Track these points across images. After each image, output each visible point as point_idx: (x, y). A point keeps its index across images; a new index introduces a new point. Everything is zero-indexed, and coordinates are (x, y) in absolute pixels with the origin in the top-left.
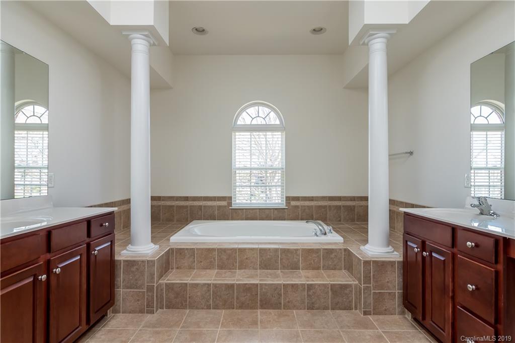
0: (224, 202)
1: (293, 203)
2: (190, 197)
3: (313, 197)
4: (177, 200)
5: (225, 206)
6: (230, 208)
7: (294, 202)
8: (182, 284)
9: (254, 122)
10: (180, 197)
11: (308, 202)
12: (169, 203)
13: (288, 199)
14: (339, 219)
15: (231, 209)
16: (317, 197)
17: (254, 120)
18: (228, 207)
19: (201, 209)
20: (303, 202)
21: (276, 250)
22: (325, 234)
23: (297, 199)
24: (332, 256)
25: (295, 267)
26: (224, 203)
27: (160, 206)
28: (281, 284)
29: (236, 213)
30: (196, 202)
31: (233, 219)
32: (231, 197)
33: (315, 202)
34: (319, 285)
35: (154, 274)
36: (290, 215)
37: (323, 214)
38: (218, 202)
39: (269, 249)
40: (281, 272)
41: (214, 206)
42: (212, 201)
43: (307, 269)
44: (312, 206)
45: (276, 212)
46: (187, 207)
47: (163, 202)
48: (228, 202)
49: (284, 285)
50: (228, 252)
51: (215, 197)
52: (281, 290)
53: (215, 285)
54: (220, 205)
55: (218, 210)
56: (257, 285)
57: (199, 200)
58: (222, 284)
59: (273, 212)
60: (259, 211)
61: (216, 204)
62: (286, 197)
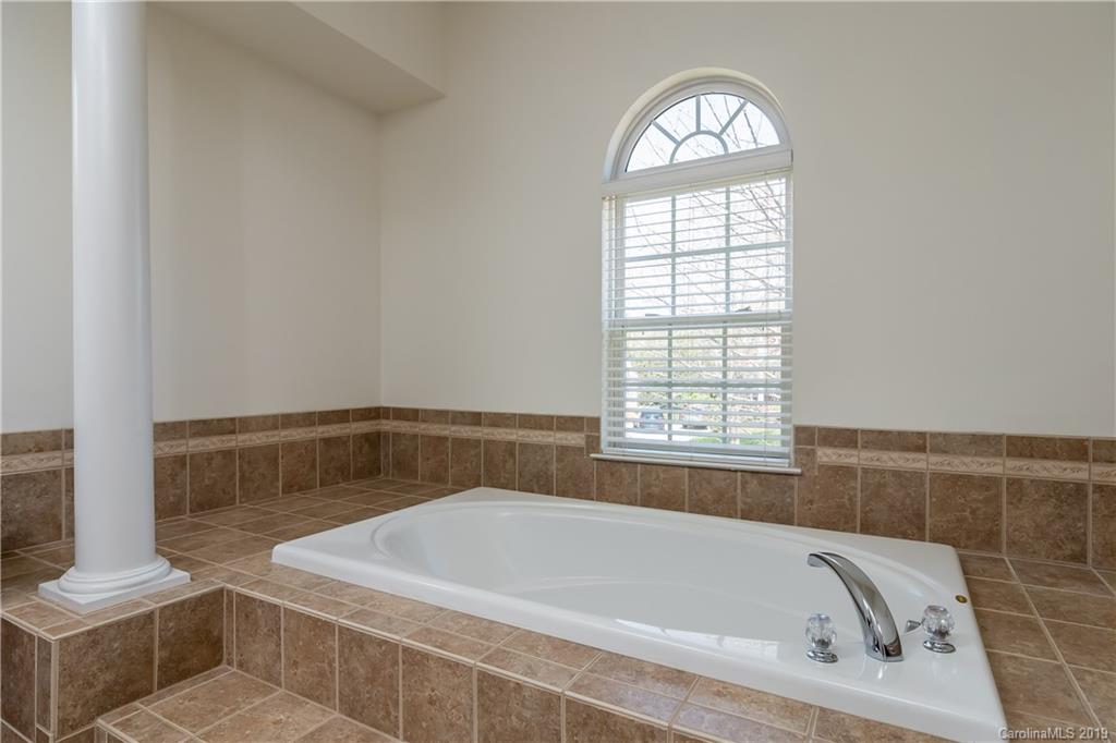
0: (575, 435)
1: (827, 455)
2: (487, 415)
3: (922, 435)
4: (454, 423)
5: (580, 450)
6: (592, 455)
7: (829, 451)
9: (684, 154)
10: (462, 413)
11: (895, 455)
12: (436, 429)
13: (806, 438)
14: (1070, 548)
15: (598, 460)
16: (945, 435)
17: (682, 147)
18: (588, 453)
19: (512, 455)
20: (874, 454)
22: (892, 651)
23: (845, 438)
26: (575, 439)
27: (415, 436)
29: (612, 475)
30: (500, 431)
31: (602, 497)
32: (597, 420)
33: (934, 459)
36: (811, 502)
37: (973, 512)
38: (560, 435)
41: (548, 446)
42: (542, 429)
44: (918, 476)
45: (754, 484)
46: (476, 443)
47: (423, 426)
48: (588, 437)
50: (372, 650)
51: (552, 417)
54: (564, 442)
55: (559, 460)
57: (507, 426)
59: (744, 483)
60: (690, 476)
61: (551, 440)
62: (799, 430)
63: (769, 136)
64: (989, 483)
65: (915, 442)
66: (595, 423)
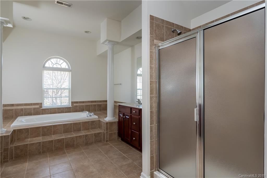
1: (75, 105)
2: (15, 104)
3: (84, 101)
5: (38, 108)
8: (24, 145)
9: (55, 66)
11: (81, 104)
13: (72, 103)
14: (95, 110)
15: (42, 109)
16: (86, 101)
18: (40, 108)
19: (22, 111)
20: (79, 104)
21: (71, 124)
22: (91, 116)
23: (77, 102)
24: (94, 123)
25: (79, 130)
26: (37, 106)
28: (74, 137)
29: (45, 111)
30: (19, 107)
31: (42, 114)
32: (42, 103)
34: (90, 134)
35: (9, 142)
36: (73, 110)
37: (88, 108)
39: (68, 124)
40: (74, 133)
42: (30, 105)
43: (84, 130)
44: (84, 105)
45: (66, 109)
46: (12, 110)
48: (40, 106)
49: (76, 137)
50: (48, 127)
51: (32, 103)
52: (74, 139)
53: (43, 142)
54: (35, 107)
55: (33, 110)
56: (64, 139)
57: (21, 106)
58: (46, 141)
60: (58, 109)
61: (32, 107)
63: (67, 67)
64: (89, 105)
65: (83, 102)
66: (41, 104)
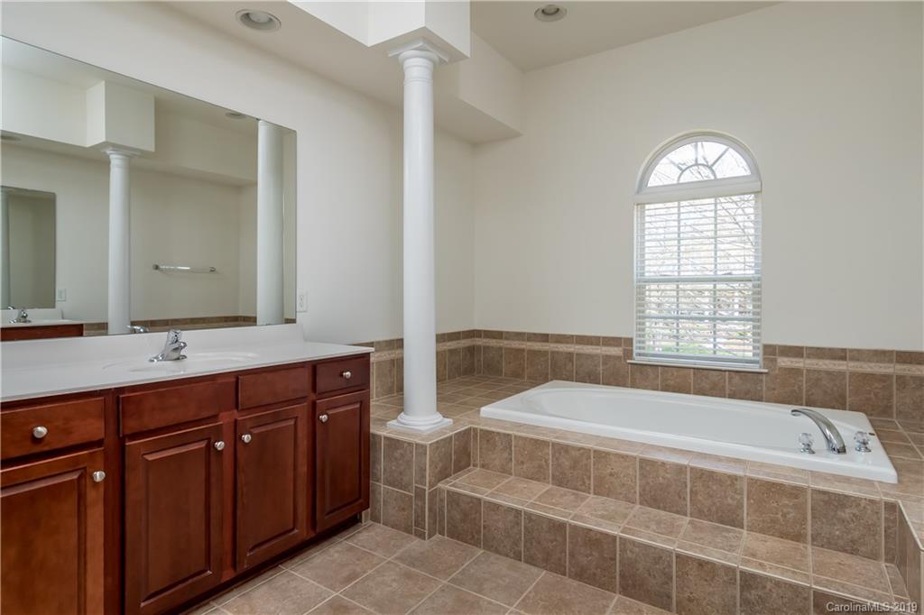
0: (616, 349)
1: (784, 362)
2: (553, 335)
3: (844, 350)
4: (528, 340)
5: (619, 357)
6: (628, 361)
7: (785, 359)
8: (472, 497)
9: (687, 178)
10: (535, 334)
11: (827, 362)
12: (516, 344)
13: (771, 351)
15: (631, 364)
16: (858, 351)
17: (685, 173)
18: (625, 360)
19: (571, 361)
20: (814, 361)
21: (681, 469)
22: (842, 450)
23: (797, 352)
24: (846, 514)
25: (730, 519)
26: (615, 351)
27: (501, 348)
28: (670, 552)
29: (641, 373)
30: (562, 345)
31: (634, 385)
32: (631, 340)
33: (852, 364)
34: (778, 583)
35: (425, 470)
36: (774, 389)
37: (876, 395)
38: (604, 348)
39: (663, 464)
40: (690, 522)
41: (597, 355)
42: (592, 344)
43: (762, 531)
44: (842, 374)
45: (736, 379)
46: (545, 353)
47: (506, 342)
48: (625, 350)
49: (678, 556)
50: (573, 453)
51: (599, 337)
52: (670, 566)
53: (529, 516)
54: (608, 353)
55: (604, 364)
56: (614, 538)
57: (568, 343)
58: (540, 517)
59: (730, 378)
60: (694, 373)
61: (599, 351)
62: (766, 347)
63: (743, 170)
64: (885, 378)
65: (841, 355)
66: (629, 341)
